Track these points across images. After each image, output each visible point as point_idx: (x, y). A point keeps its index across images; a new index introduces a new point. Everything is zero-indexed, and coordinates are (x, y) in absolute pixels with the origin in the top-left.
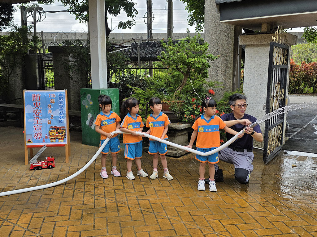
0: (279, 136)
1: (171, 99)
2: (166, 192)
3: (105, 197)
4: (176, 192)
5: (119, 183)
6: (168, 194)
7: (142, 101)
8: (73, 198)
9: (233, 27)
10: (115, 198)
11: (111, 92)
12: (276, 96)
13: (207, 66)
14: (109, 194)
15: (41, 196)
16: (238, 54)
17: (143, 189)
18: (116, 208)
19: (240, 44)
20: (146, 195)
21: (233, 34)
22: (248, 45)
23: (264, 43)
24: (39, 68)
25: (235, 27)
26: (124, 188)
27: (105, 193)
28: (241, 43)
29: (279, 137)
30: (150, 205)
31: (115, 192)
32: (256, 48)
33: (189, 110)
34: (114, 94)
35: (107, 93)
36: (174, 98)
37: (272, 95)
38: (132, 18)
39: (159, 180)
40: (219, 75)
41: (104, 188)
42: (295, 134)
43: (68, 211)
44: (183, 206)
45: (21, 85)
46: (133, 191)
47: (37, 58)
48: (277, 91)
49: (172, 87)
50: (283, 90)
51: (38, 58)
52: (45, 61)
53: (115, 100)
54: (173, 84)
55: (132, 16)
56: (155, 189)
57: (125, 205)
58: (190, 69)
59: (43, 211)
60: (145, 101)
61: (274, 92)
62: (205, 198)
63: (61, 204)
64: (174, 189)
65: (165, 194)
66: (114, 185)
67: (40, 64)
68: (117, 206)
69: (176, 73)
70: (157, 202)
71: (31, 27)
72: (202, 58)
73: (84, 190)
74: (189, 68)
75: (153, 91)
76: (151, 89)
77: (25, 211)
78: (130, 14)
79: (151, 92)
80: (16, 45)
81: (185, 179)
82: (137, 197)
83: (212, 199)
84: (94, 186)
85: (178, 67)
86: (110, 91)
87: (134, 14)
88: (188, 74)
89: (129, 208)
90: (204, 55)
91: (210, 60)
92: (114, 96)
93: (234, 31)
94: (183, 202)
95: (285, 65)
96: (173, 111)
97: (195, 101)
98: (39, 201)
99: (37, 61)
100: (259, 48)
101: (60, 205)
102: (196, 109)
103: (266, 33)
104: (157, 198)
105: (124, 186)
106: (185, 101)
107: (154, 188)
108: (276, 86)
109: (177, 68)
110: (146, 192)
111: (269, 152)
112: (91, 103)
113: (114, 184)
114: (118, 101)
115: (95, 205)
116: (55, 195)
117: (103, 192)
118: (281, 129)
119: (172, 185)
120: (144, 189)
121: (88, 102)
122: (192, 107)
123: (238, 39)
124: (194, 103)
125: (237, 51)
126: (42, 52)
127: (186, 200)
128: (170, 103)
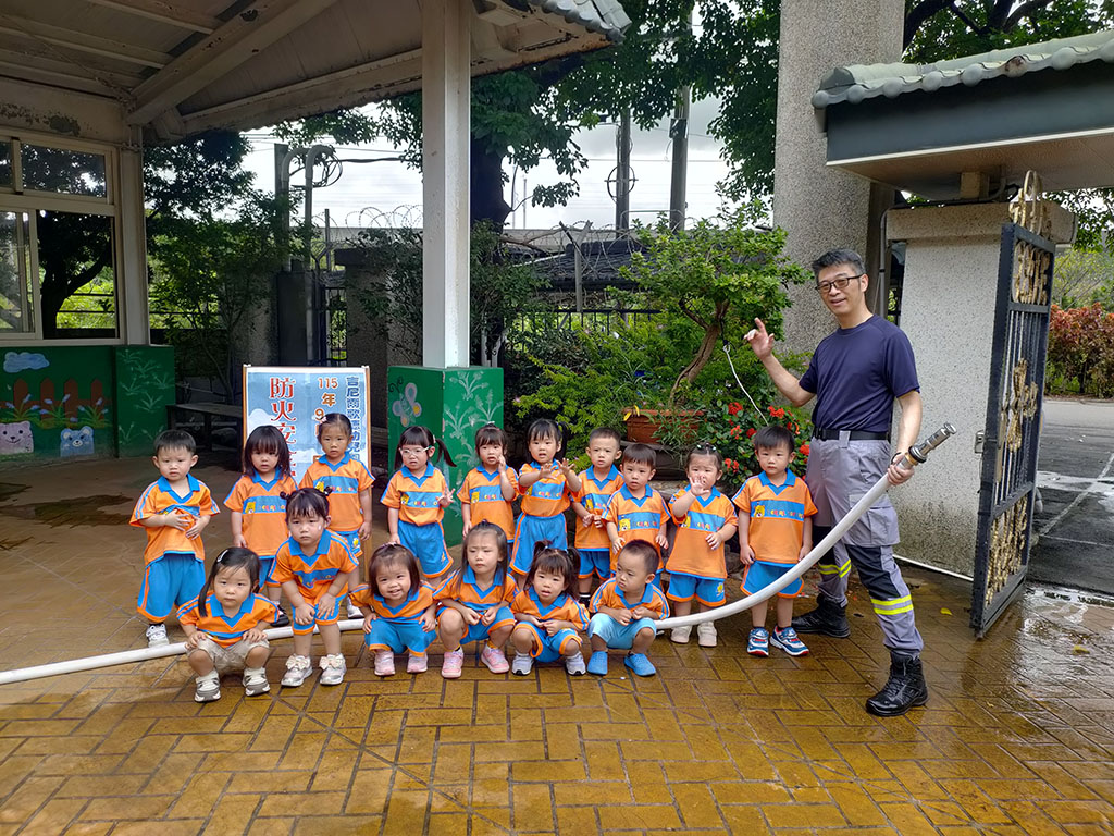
0: (1019, 537)
1: (661, 404)
2: (620, 749)
3: (397, 758)
4: (658, 751)
5: (460, 696)
6: (629, 757)
7: (570, 408)
8: (283, 756)
9: (866, 185)
10: (429, 768)
11: (477, 377)
12: (1016, 407)
13: (780, 301)
14: (416, 743)
15: (181, 736)
16: (882, 268)
17: (540, 729)
18: (422, 820)
19: (888, 238)
20: (547, 757)
21: (867, 204)
22: (914, 241)
23: (971, 233)
24: (314, 308)
25: (873, 185)
26: (474, 720)
27: (401, 736)
28: (891, 234)
29: (1019, 542)
30: (554, 813)
31: (438, 736)
32: (943, 248)
33: (719, 442)
34: (487, 384)
35: (466, 380)
36: (670, 402)
37: (1005, 403)
38: (571, 175)
39: (602, 690)
40: (816, 333)
41: (406, 716)
42: (1053, 523)
43: (241, 821)
44: (680, 825)
45: (267, 353)
46: (504, 737)
47: (310, 282)
48: (1017, 388)
49: (668, 367)
50: (1034, 386)
51: (314, 282)
52: (330, 289)
53: (489, 402)
54: (670, 356)
55: (572, 172)
56: (580, 735)
57: (458, 809)
58: (725, 312)
59: (154, 816)
60: (579, 408)
61: (1008, 394)
62: (765, 789)
63: (230, 781)
64: (650, 736)
65: (616, 760)
66: (441, 706)
67: (318, 298)
68: (429, 806)
69: (677, 321)
70: (581, 801)
71: (297, 200)
72: (766, 275)
73: (334, 721)
74: (722, 311)
75: (608, 376)
76: (600, 371)
77: (94, 809)
78: (565, 165)
79: (599, 380)
80: (255, 247)
81: (695, 692)
82: (510, 770)
83: (791, 796)
84: (375, 705)
85: (687, 305)
86: (475, 375)
87: (577, 165)
88: (717, 327)
89: (469, 822)
90: (771, 266)
91: (791, 285)
92: (487, 390)
93: (867, 198)
94: (682, 806)
95: (1041, 304)
96: (667, 444)
97: (740, 413)
98: (162, 763)
99: (309, 289)
100: (950, 248)
101: (224, 791)
102: (743, 440)
103: (976, 201)
104: (584, 779)
105: (475, 710)
106: (706, 413)
107: (579, 728)
108: (1014, 371)
109: (684, 308)
110: (547, 746)
111: (989, 594)
112: (417, 410)
113: (442, 699)
114: (501, 404)
115: (348, 797)
116: (225, 737)
117: (398, 735)
118: (1024, 513)
119: (646, 714)
120: (545, 731)
121: (408, 405)
122: (728, 434)
123: (882, 223)
124: (736, 420)
125: (876, 260)
126: (323, 264)
127: (692, 795)
128: (658, 417)
